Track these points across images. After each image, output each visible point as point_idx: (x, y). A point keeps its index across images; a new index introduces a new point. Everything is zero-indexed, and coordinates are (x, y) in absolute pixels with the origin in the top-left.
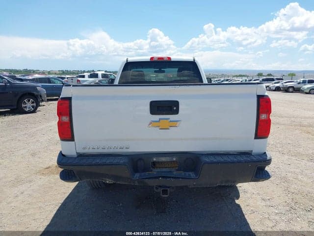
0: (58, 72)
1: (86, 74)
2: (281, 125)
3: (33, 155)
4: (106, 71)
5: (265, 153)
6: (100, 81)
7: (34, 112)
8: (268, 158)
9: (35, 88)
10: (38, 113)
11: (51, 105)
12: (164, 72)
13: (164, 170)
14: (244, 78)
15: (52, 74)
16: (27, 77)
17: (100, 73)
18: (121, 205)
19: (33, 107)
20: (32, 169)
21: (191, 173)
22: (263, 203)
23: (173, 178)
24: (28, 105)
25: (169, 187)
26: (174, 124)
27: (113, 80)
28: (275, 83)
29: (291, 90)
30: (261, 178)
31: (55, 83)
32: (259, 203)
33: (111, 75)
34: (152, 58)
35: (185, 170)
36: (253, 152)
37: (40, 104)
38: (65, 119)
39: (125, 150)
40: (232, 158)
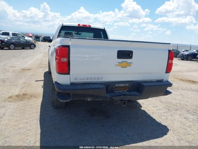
8: (171, 83)
13: (120, 91)
17: (11, 33)
18: (81, 115)
33: (19, 34)
34: (79, 25)
38: (65, 60)
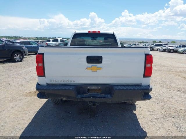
0: (34, 38)
1: (51, 40)
2: (164, 71)
3: (21, 85)
4: (63, 38)
5: (149, 85)
6: (59, 44)
7: (21, 61)
8: (150, 88)
9: (21, 47)
10: (23, 62)
11: (31, 57)
12: (96, 39)
14: (145, 44)
15: (31, 39)
16: (16, 41)
17: (59, 39)
19: (20, 58)
20: (21, 93)
21: (108, 95)
22: (149, 113)
23: (98, 97)
24: (17, 57)
25: (96, 102)
26: (100, 69)
27: (67, 44)
28: (163, 47)
29: (172, 51)
30: (146, 99)
31: (33, 45)
32: (147, 113)
33: (66, 40)
34: (89, 32)
35: (105, 94)
36: (142, 84)
37: (24, 57)
38: (40, 65)
39: (73, 82)
40: (130, 88)
